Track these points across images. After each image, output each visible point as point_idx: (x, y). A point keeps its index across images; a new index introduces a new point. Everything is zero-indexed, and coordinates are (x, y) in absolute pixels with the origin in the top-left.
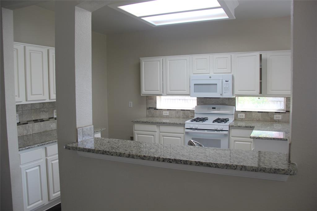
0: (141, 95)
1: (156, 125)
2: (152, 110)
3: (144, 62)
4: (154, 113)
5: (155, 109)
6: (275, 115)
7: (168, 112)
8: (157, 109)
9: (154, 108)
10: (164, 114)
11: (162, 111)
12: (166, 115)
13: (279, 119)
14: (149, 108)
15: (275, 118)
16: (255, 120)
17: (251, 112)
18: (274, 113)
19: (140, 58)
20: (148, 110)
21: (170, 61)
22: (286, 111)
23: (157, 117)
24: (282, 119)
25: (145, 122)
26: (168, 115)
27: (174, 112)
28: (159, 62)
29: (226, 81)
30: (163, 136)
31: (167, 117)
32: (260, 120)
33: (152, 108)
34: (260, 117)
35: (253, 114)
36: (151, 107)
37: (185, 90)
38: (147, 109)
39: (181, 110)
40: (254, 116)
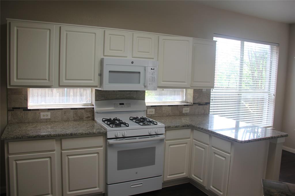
0: (8, 87)
1: (55, 140)
2: (19, 112)
3: (16, 28)
4: (22, 117)
5: (26, 109)
6: (184, 108)
7: (49, 113)
8: (30, 110)
9: (22, 108)
10: (42, 117)
11: (38, 112)
12: (45, 118)
13: (187, 112)
14: (13, 108)
15: (184, 112)
16: (165, 115)
17: (161, 106)
18: (183, 106)
19: (7, 19)
20: (10, 113)
21: (67, 32)
22: (193, 103)
23: (29, 123)
24: (189, 112)
25: (35, 137)
26: (50, 118)
27: (60, 112)
28: (49, 31)
29: (152, 69)
30: (68, 156)
31: (47, 121)
32: (170, 115)
33: (19, 108)
34: (170, 112)
35: (163, 109)
36: (17, 106)
37: (91, 80)
38: (8, 110)
39: (72, 109)
40: (164, 111)
